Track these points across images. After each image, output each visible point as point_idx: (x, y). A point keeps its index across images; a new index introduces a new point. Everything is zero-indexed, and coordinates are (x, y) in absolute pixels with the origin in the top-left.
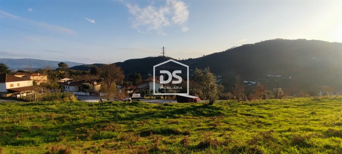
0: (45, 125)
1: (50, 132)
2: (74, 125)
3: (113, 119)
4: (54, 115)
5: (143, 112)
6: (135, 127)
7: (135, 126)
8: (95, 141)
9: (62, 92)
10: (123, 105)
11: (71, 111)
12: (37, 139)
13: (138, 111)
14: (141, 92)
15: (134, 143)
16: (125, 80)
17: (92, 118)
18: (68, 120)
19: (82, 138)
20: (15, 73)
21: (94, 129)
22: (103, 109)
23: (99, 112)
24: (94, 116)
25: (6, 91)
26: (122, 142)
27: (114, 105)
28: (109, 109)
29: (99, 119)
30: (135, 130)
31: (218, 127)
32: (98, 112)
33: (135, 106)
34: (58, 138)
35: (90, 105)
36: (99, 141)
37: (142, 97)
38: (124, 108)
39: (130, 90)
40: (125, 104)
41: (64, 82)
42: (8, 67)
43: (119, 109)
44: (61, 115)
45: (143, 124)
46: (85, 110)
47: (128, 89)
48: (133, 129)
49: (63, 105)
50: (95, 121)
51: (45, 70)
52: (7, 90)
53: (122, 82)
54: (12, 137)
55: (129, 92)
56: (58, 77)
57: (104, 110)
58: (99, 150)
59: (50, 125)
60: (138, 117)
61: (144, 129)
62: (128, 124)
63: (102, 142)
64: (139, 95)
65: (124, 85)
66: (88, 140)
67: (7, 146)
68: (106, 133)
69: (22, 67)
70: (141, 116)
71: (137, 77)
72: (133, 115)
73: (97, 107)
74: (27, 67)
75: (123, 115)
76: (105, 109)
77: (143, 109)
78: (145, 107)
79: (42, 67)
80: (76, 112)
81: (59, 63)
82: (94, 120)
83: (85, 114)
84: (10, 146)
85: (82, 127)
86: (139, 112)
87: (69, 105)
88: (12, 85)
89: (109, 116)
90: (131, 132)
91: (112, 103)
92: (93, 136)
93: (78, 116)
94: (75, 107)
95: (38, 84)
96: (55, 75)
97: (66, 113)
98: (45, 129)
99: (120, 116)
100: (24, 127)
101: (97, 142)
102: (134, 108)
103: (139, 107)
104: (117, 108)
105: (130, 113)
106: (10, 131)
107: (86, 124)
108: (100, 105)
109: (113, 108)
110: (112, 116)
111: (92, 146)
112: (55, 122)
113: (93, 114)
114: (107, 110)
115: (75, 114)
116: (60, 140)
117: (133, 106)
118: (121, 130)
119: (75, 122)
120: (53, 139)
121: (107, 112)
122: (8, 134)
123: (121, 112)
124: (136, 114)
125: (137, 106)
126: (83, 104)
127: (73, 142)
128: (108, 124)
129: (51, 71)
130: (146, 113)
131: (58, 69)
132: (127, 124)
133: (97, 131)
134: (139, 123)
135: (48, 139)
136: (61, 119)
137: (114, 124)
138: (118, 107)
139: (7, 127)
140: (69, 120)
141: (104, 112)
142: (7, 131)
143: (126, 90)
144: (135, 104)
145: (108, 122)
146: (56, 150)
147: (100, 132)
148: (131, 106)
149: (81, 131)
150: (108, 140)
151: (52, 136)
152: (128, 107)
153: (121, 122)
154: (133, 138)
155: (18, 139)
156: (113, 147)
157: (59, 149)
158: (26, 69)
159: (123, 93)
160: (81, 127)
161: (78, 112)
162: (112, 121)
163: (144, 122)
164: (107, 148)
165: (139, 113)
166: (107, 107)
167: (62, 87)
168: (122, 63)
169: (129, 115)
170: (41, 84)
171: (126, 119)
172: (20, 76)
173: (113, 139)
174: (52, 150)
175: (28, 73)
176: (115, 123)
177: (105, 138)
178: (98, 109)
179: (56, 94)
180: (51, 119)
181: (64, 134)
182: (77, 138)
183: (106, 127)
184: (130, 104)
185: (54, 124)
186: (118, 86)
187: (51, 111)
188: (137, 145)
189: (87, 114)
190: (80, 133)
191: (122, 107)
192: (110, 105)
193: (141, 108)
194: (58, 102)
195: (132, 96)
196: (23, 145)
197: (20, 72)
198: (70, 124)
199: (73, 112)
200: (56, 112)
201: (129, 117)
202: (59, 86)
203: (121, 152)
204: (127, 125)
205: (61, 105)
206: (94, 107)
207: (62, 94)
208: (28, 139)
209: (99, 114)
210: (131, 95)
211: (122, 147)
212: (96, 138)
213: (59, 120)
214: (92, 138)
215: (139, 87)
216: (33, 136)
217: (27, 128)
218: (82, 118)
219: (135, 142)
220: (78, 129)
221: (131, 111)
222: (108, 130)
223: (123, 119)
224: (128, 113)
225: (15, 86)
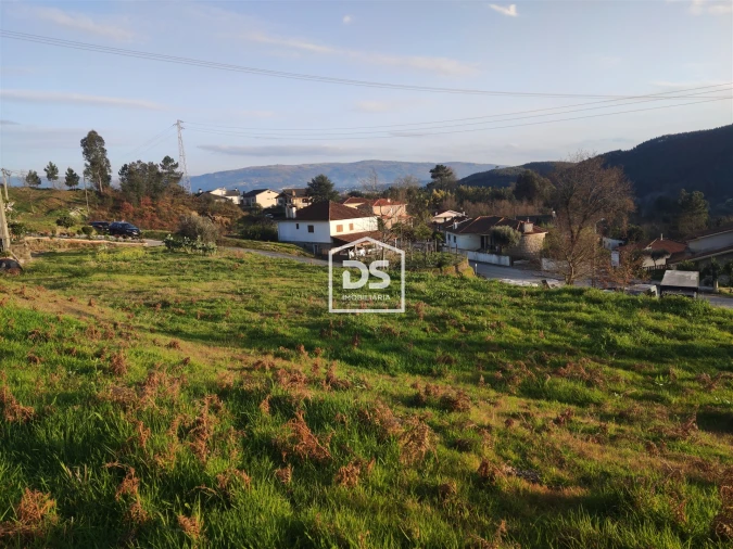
0: (405, 329)
1: (415, 349)
2: (471, 343)
3: (589, 346)
4: (425, 309)
5: (709, 341)
6: (675, 388)
7: (673, 384)
8: (531, 401)
9: (438, 251)
10: (626, 306)
11: (462, 303)
12: (393, 359)
13: (689, 333)
14: (703, 266)
15: (672, 443)
16: (636, 217)
17: (518, 331)
18: (455, 327)
19: (494, 383)
20: (344, 200)
21: (528, 366)
22: (553, 309)
23: (542, 316)
24: (527, 328)
25: (329, 241)
26: (622, 427)
27: (592, 301)
28: (573, 312)
29: (536, 337)
30: (674, 400)
32: (537, 315)
33: (677, 313)
34: (434, 368)
35: (515, 293)
36: (543, 402)
37: (707, 284)
38: (628, 317)
39: (655, 256)
40: (634, 302)
41: (442, 221)
42: (332, 185)
43: (613, 317)
44: (440, 311)
45: (710, 387)
46: (499, 306)
47: (648, 254)
48: (666, 394)
49: (443, 285)
50: (528, 343)
51: (402, 189)
52: (332, 238)
53: (625, 225)
54: (346, 344)
55: (648, 263)
56: (428, 208)
57: (557, 313)
58: (543, 428)
59: (415, 332)
60: (686, 355)
61: (716, 406)
62: (645, 375)
63: (554, 410)
64: (694, 275)
65: (625, 239)
66: (511, 394)
67: (338, 361)
68: (564, 385)
69: (358, 184)
70: (700, 356)
71: (688, 206)
72: (667, 345)
73: (534, 302)
74: (368, 181)
75: (625, 340)
76: (560, 310)
77: (713, 329)
78: (719, 323)
79: (392, 182)
80: (475, 308)
81: (434, 168)
82: (528, 340)
83: (499, 318)
84: (343, 363)
85: (493, 351)
86: (692, 338)
87: (457, 288)
88: (340, 228)
89: (574, 334)
90: (657, 401)
91: (586, 294)
92: (523, 384)
93: (480, 319)
94: (473, 293)
95: (389, 225)
96: (424, 202)
97: (449, 306)
98: (405, 339)
99: (615, 342)
100: (367, 327)
101: (539, 406)
102: (670, 322)
103: (691, 321)
104: (604, 313)
105: (654, 338)
106: (341, 330)
107: (501, 347)
108: (542, 296)
109: (590, 313)
110: (586, 337)
111: (524, 411)
112: (427, 325)
113: (525, 319)
114: (566, 314)
115: (472, 312)
116: (440, 375)
117: (668, 315)
118: (618, 388)
119: (473, 336)
120: (425, 367)
121: (568, 320)
122: (337, 336)
123: (618, 328)
124: (679, 343)
125: (684, 316)
126: (495, 287)
127: (470, 387)
128: (571, 359)
129: (415, 192)
130: (722, 346)
131: (430, 186)
132: (639, 373)
133: (537, 373)
134: (689, 379)
135: (414, 365)
136: (439, 322)
137: (592, 365)
138: (605, 308)
139: (334, 321)
140: (458, 326)
141: (558, 321)
142: (336, 329)
143: (639, 255)
144: (678, 308)
145: (571, 353)
146: (435, 394)
147: (545, 378)
148: (659, 314)
149: (491, 363)
150: (573, 408)
151: (423, 360)
152: (644, 316)
153: (620, 361)
154: (669, 427)
155: (356, 350)
156: (591, 432)
157: (439, 396)
158: (365, 187)
159: (626, 265)
160: (490, 353)
161: (481, 308)
162: (583, 351)
163: (715, 379)
164: (571, 430)
165: (690, 342)
166: (567, 304)
167: (438, 236)
168: (627, 153)
169: (651, 345)
170: (394, 226)
171: (639, 355)
172: (353, 206)
173: (592, 409)
174: (427, 392)
175: (368, 197)
176: (595, 360)
177: (561, 401)
178: (539, 307)
179: (424, 255)
180: (418, 317)
181: (448, 362)
182: (482, 379)
183: (565, 367)
184: (653, 306)
185: (425, 330)
186: (604, 239)
187: (417, 298)
188: (683, 450)
189: (505, 318)
190: (488, 369)
191: (620, 312)
192: (577, 301)
193: (700, 326)
194: (430, 275)
195: (661, 278)
196: (367, 367)
197: (355, 196)
198: (461, 337)
199: (469, 307)
200: (428, 301)
201: (648, 349)
202: (432, 232)
203: (620, 455)
204: (639, 377)
205: (437, 284)
206: (527, 299)
207: (439, 254)
208: (373, 354)
209: (540, 322)
210: (657, 275)
211: (624, 441)
212: (533, 392)
213: (435, 322)
214: (522, 391)
215: (693, 245)
216: (385, 351)
217: (371, 329)
218: (493, 328)
219: (673, 439)
220: (481, 355)
221: (656, 331)
222: (571, 378)
223: (623, 352)
224: (646, 335)
225: (346, 231)
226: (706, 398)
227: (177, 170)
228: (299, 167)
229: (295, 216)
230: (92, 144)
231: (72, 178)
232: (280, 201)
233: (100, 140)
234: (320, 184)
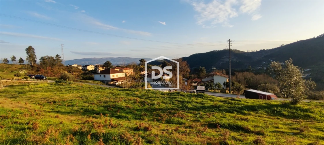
0: (133, 106)
1: (136, 112)
2: (152, 109)
3: (181, 108)
4: (139, 100)
5: (208, 104)
6: (202, 117)
7: (201, 116)
8: (168, 125)
9: (142, 82)
10: (189, 96)
11: (149, 98)
12: (130, 116)
13: (204, 103)
14: (205, 85)
15: (202, 133)
16: (190, 73)
17: (164, 105)
18: (147, 104)
19: (158, 120)
20: (115, 68)
21: (167, 115)
22: (173, 98)
23: (170, 100)
24: (166, 104)
25: (110, 80)
26: (190, 130)
27: (182, 95)
28: (177, 99)
29: (170, 106)
30: (202, 121)
31: (306, 133)
32: (169, 100)
33: (201, 98)
34: (142, 117)
35: (163, 94)
36: (171, 125)
37: (206, 89)
38: (190, 99)
39: (195, 83)
40: (191, 95)
41: (143, 74)
42: (111, 64)
43: (187, 100)
44: (143, 100)
45: (209, 116)
46: (159, 98)
47: (193, 82)
48: (200, 119)
49: (144, 92)
50: (167, 108)
51: (132, 65)
52: (111, 79)
53: (188, 75)
54: (115, 112)
55: (194, 84)
56: (139, 70)
57: (173, 99)
58: (172, 133)
59: (136, 107)
60: (204, 108)
61: (211, 121)
62: (195, 114)
63: (174, 126)
64: (204, 87)
65: (188, 78)
66: (162, 123)
67: (113, 118)
68: (176, 119)
69: (119, 63)
70: (207, 109)
71: (202, 70)
72: (199, 106)
73: (167, 96)
74: (122, 63)
75: (190, 106)
76: (174, 98)
77: (209, 101)
78: (210, 100)
79: (129, 63)
80: (153, 99)
81: (140, 59)
82: (166, 107)
83: (159, 101)
84: (115, 118)
85: (158, 111)
86: (204, 104)
87: (148, 93)
88: (113, 76)
89: (178, 104)
90: (198, 121)
91: (180, 93)
92: (166, 120)
93: (154, 102)
94: (152, 94)
95: (128, 75)
96: (138, 69)
97: (146, 98)
98: (134, 109)
99: (187, 106)
100: (122, 106)
101: (170, 126)
102: (199, 100)
103: (204, 100)
104: (184, 98)
105: (196, 104)
106: (114, 108)
107: (160, 109)
108: (170, 94)
109: (181, 98)
110: (181, 105)
111: (166, 128)
112: (139, 104)
113: (165, 101)
114: (176, 99)
115: (152, 100)
116: (143, 119)
117: (199, 98)
118: (189, 119)
119: (152, 107)
120: (139, 117)
121: (176, 101)
122: (113, 109)
123: (188, 102)
124: (202, 105)
125: (202, 98)
126: (158, 92)
127: (152, 122)
128: (177, 112)
129: (135, 66)
130: (211, 105)
131: (139, 64)
132: (194, 114)
133: (169, 116)
134: (205, 115)
135: (136, 117)
136: (143, 103)
137: (182, 113)
138: (185, 97)
139: (112, 105)
140: (148, 104)
141: (174, 101)
142: (112, 107)
143: (191, 83)
144: (201, 96)
145: (177, 110)
146: (142, 126)
147: (171, 118)
148: (197, 98)
149: (157, 114)
150: (178, 125)
151: (138, 115)
152: (194, 99)
153: (189, 111)
154: (201, 128)
155: (119, 114)
156: (183, 132)
157: (144, 126)
158: (121, 64)
159: (189, 85)
160: (157, 112)
161: (154, 99)
162: (180, 109)
163: (210, 114)
164: (178, 132)
165: (204, 105)
166: (176, 96)
167: (142, 78)
168: (187, 57)
169: (196, 106)
170: (130, 75)
171: (193, 109)
172: (118, 70)
173: (183, 125)
174: (140, 126)
175: (122, 67)
176: (183, 111)
177: (175, 124)
178: (169, 98)
179: (138, 83)
180: (137, 102)
181: (146, 115)
182: (155, 119)
183: (176, 114)
184: (195, 96)
185: (139, 106)
186: (184, 78)
187: (137, 96)
188: (205, 135)
189: (160, 101)
190: (157, 116)
191: (188, 98)
192: (178, 96)
193: (206, 101)
194: (140, 89)
195: (196, 88)
196: (122, 119)
197: (118, 67)
198: (149, 107)
199: (151, 98)
200: (140, 97)
201: (195, 108)
202: (140, 77)
203: (191, 138)
204: (194, 115)
205: (142, 92)
206: (166, 95)
207: (142, 83)
208: (124, 115)
209: (169, 102)
210: (195, 87)
211: (191, 134)
212: (168, 122)
213: (142, 103)
214: (166, 122)
215: (203, 80)
216: (127, 113)
217: (123, 107)
218: (157, 104)
219: (203, 132)
220: (155, 112)
221: (196, 102)
222: (178, 117)
223: (190, 109)
224: (194, 104)
225: (115, 77)
226: (209, 119)
227: (60, 59)
228: (101, 58)
229: (99, 73)
230: (30, 50)
231: (21, 61)
232: (95, 68)
233: (33, 49)
234: (108, 63)
